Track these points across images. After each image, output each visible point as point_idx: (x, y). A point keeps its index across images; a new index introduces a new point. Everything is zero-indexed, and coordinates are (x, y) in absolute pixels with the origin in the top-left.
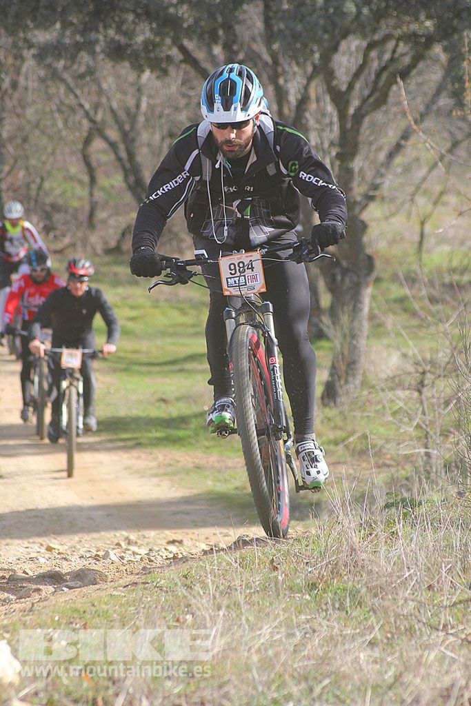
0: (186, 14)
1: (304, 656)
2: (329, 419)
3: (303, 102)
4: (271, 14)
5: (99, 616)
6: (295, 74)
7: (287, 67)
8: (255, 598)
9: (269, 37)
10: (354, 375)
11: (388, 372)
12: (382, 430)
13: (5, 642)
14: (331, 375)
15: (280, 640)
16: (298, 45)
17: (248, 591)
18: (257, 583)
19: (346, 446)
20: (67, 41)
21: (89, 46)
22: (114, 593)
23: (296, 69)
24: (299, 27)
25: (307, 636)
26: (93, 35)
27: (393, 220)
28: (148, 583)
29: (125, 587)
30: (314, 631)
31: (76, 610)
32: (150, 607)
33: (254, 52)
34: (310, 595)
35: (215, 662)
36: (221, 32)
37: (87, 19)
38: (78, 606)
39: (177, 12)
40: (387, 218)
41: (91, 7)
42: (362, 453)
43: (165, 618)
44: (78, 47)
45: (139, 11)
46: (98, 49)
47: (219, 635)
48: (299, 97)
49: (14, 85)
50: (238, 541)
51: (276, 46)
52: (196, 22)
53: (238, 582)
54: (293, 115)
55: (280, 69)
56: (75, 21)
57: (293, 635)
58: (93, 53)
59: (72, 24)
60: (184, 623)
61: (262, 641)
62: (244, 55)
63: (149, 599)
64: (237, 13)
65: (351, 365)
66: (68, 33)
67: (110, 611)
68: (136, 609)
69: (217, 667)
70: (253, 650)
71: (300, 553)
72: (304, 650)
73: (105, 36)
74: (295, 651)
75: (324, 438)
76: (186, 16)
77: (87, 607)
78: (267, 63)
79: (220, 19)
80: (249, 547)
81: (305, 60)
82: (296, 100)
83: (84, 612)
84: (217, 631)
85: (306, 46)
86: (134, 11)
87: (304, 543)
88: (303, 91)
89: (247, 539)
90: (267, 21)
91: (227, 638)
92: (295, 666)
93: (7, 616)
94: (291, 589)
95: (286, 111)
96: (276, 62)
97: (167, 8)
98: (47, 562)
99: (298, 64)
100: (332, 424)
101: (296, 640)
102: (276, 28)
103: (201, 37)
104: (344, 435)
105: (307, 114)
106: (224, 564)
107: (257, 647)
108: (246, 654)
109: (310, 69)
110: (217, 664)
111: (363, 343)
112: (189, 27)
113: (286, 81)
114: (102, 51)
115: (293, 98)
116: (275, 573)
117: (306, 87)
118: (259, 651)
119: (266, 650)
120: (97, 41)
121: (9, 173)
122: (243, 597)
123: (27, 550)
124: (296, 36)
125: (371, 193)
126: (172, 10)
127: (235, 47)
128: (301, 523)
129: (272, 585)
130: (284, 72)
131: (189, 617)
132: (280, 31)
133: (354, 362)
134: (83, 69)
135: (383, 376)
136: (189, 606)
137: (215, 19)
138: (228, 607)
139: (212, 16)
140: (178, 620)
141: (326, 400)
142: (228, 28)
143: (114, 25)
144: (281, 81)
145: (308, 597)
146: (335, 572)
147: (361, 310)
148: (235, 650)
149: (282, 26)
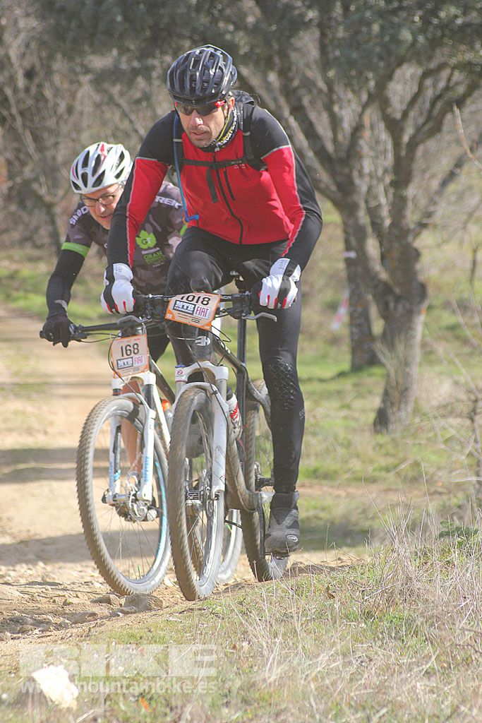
0: (243, 41)
1: (361, 684)
2: (381, 446)
3: (357, 129)
4: (327, 42)
5: (156, 642)
6: (349, 101)
7: (342, 95)
8: (311, 626)
9: (325, 64)
10: (406, 403)
11: (440, 399)
12: (433, 458)
13: (62, 666)
14: (384, 401)
15: (337, 669)
16: (353, 73)
17: (304, 619)
18: (313, 611)
19: (398, 474)
20: (124, 66)
21: (146, 72)
22: (171, 619)
23: (350, 95)
24: (354, 55)
25: (363, 664)
26: (150, 61)
27: (446, 247)
28: (204, 610)
29: (180, 613)
30: (371, 660)
31: (133, 636)
32: (206, 633)
33: (308, 79)
34: (366, 623)
35: (272, 689)
36: (277, 60)
37: (143, 45)
38: (135, 631)
39: (234, 39)
40: (439, 246)
41: (148, 33)
42: (415, 480)
43: (222, 644)
44: (135, 73)
45: (196, 37)
46: (154, 74)
47: (276, 663)
48: (354, 124)
49: (70, 110)
50: (294, 568)
51: (331, 74)
52: (252, 48)
53: (294, 610)
54: (347, 142)
55: (335, 97)
56: (132, 47)
57: (350, 663)
58: (148, 79)
59: (128, 50)
60: (240, 650)
61: (318, 669)
62: (299, 82)
63: (205, 625)
64: (293, 40)
65: (404, 392)
66: (124, 59)
67: (167, 637)
68: (192, 635)
69: (273, 694)
70: (309, 678)
71: (356, 582)
72: (361, 679)
73: (162, 63)
74: (351, 680)
75: (376, 465)
76: (242, 43)
77: (143, 633)
78: (321, 91)
79: (276, 46)
80: (304, 574)
81: (361, 88)
82: (351, 127)
83: (141, 638)
84: (274, 659)
85: (360, 73)
86: (191, 38)
87: (359, 570)
88: (358, 119)
89: (302, 566)
90: (323, 49)
91: (285, 667)
92: (352, 694)
93: (64, 641)
94: (347, 617)
95: (340, 137)
96: (331, 90)
97: (223, 34)
98: (102, 586)
99: (353, 91)
100: (384, 451)
101: (352, 670)
102: (331, 56)
103: (257, 64)
104: (396, 462)
105: (362, 142)
106: (280, 591)
107: (313, 675)
108: (303, 682)
109: (365, 97)
110: (274, 691)
111: (415, 370)
112: (246, 53)
113: (341, 108)
114: (158, 77)
115: (347, 126)
116: (331, 601)
117: (361, 115)
118: (315, 679)
119: (323, 679)
120: (153, 68)
121: (64, 197)
122: (300, 624)
123: (81, 574)
124: (351, 64)
125: (425, 221)
126: (228, 37)
127: (291, 74)
128: (353, 550)
129: (329, 613)
130: (340, 99)
131: (245, 644)
132: (336, 59)
133: (406, 389)
134: (138, 95)
135: (435, 403)
136: (245, 632)
137: (271, 46)
138: (284, 634)
139: (267, 42)
140: (234, 647)
141: (378, 427)
142: (283, 55)
143: (170, 51)
144: (336, 108)
145: (363, 625)
146: (390, 601)
147: (414, 337)
148: (291, 678)
149: (338, 53)
